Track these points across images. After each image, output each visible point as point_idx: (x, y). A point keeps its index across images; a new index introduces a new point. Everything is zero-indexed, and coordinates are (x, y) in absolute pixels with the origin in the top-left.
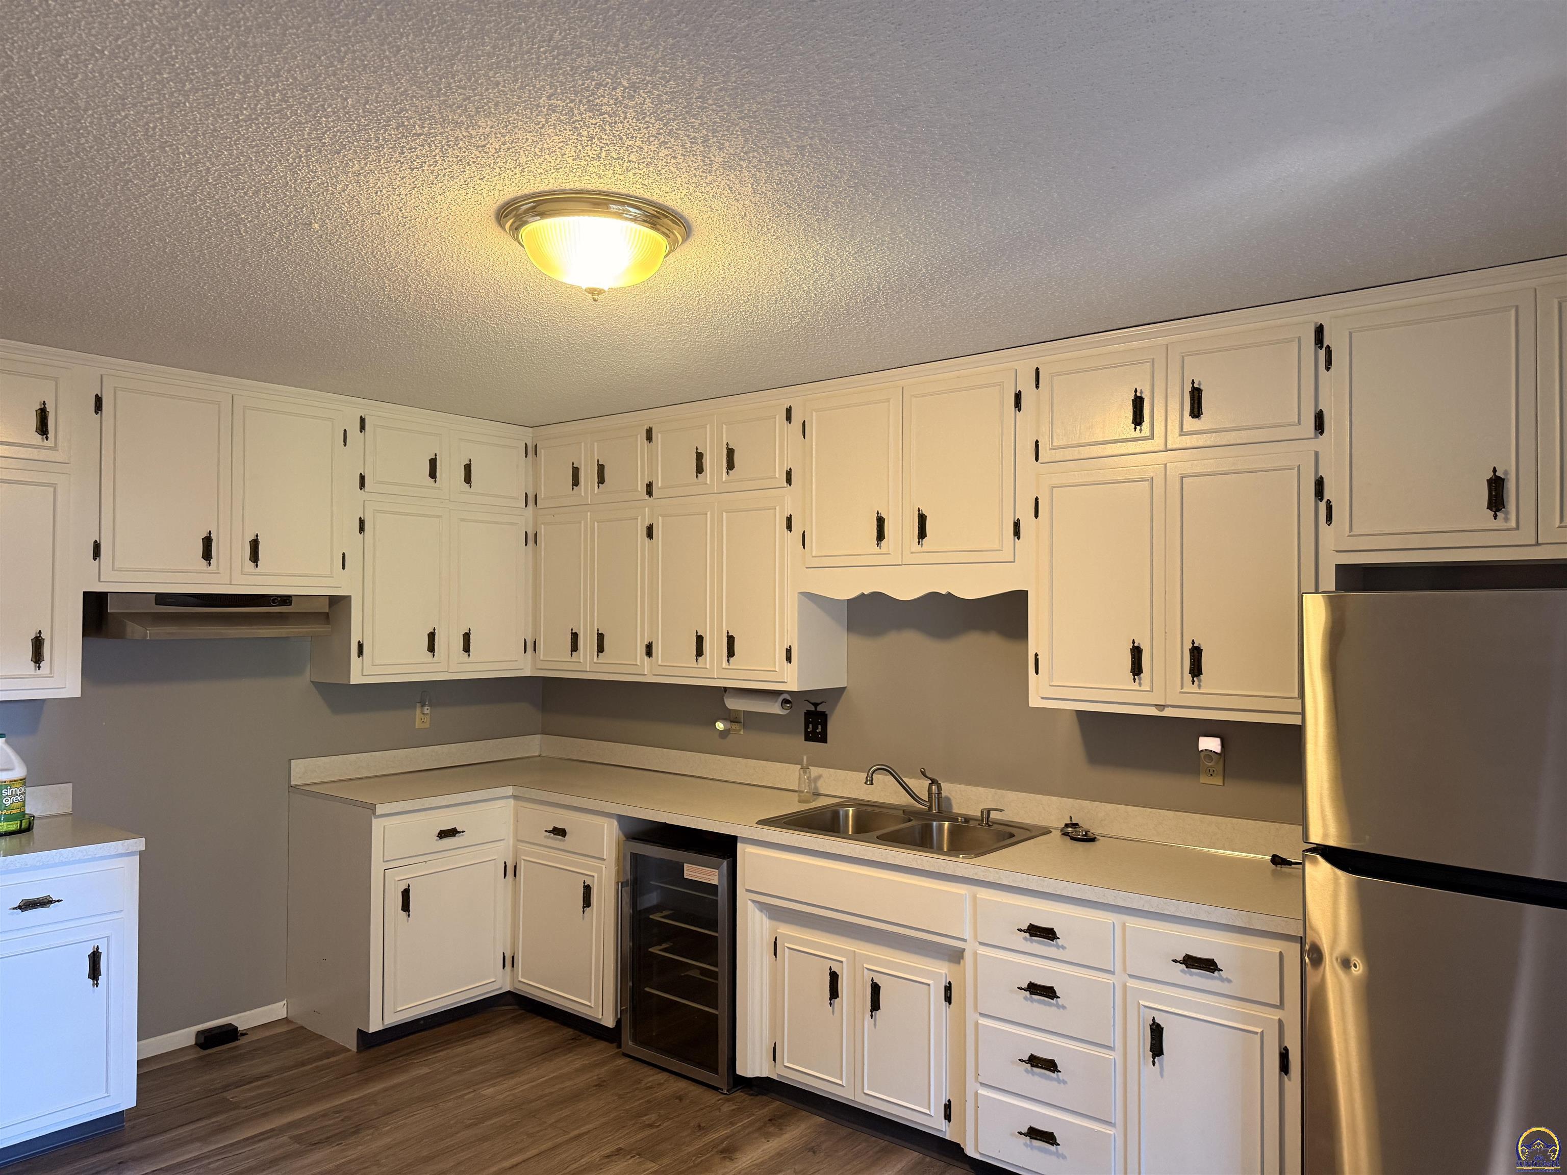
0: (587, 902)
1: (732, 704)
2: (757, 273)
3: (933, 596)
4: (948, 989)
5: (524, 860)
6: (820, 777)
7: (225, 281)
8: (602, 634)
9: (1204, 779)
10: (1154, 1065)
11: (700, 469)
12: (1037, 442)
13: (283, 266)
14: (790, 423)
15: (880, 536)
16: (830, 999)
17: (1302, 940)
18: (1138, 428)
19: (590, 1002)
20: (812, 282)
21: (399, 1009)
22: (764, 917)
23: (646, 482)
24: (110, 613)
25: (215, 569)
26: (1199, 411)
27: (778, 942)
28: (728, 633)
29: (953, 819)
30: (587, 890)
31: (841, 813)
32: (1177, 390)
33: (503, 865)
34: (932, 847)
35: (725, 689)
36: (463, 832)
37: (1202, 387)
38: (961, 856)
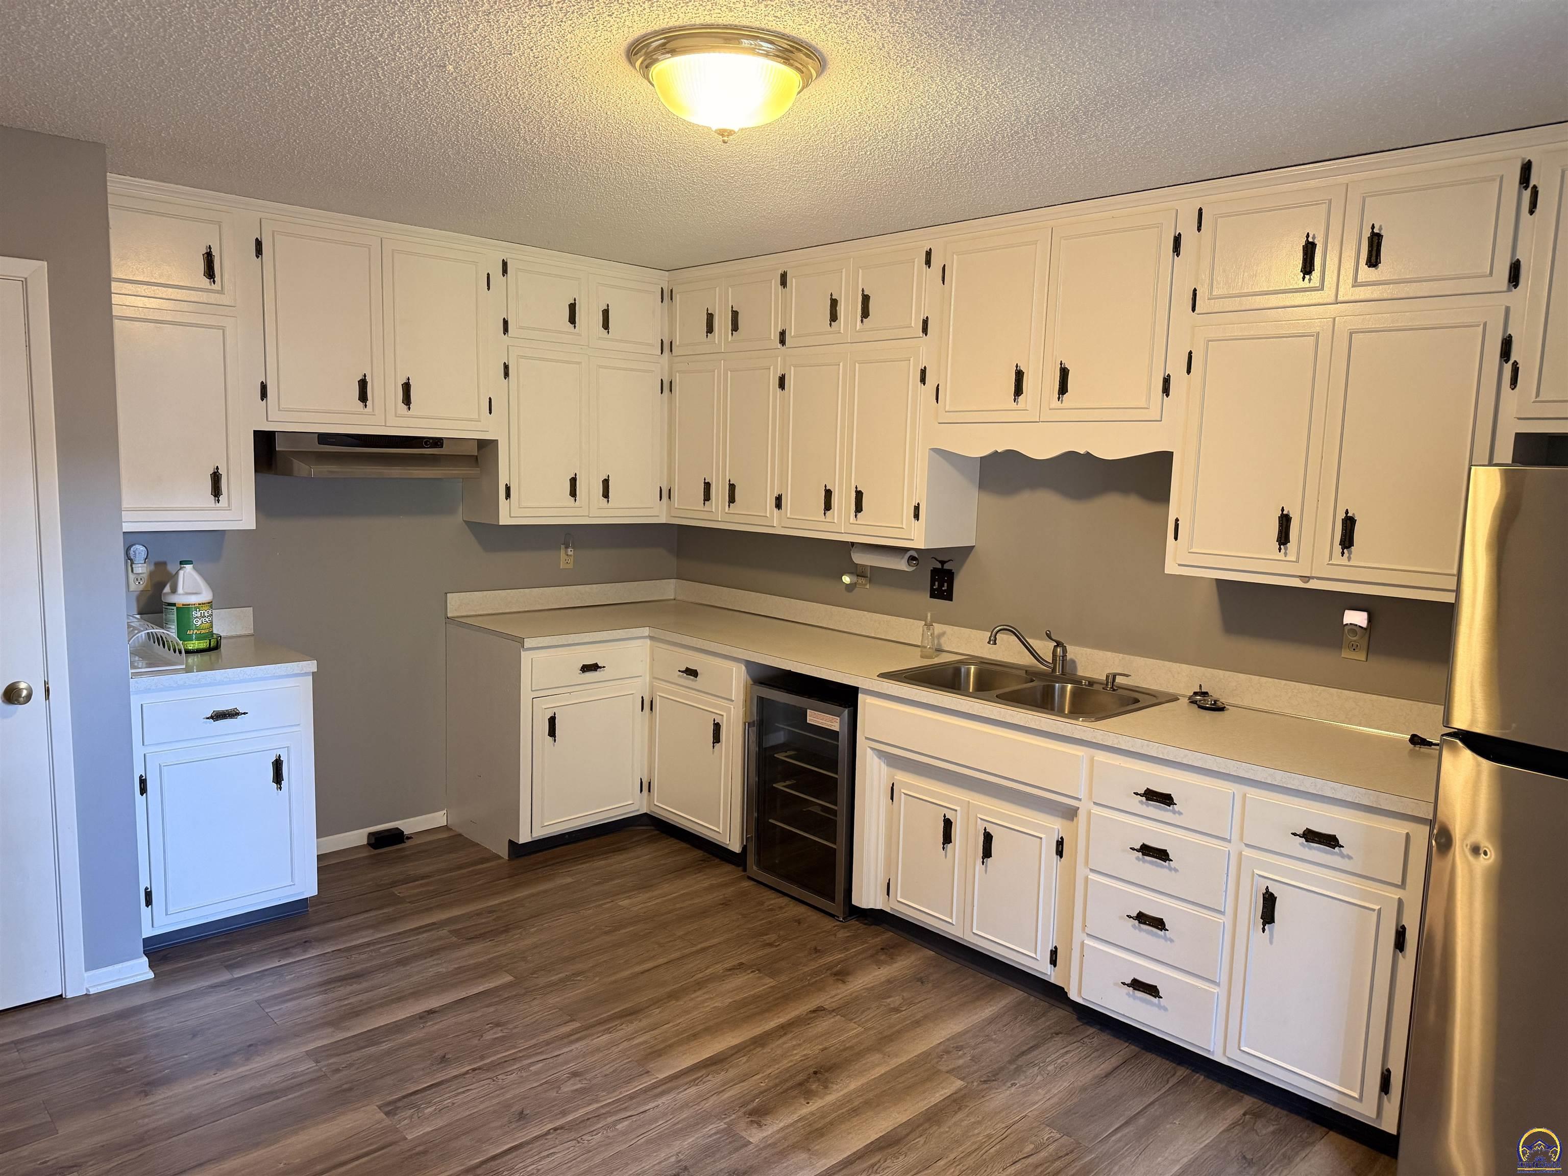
0: (717, 738)
1: (859, 558)
2: (897, 107)
3: (1071, 456)
4: (1060, 843)
5: (659, 696)
6: (944, 633)
7: (367, 125)
8: (733, 484)
9: (1346, 654)
10: (1263, 932)
11: (834, 317)
12: (1195, 290)
13: (421, 109)
14: (929, 267)
15: (1018, 391)
16: (944, 844)
17: (1431, 823)
18: (1307, 277)
19: (719, 828)
20: (955, 116)
21: (545, 824)
22: (882, 764)
23: (780, 330)
24: (278, 451)
25: (371, 411)
26: (1377, 259)
27: (894, 787)
28: (856, 488)
29: (1076, 681)
30: (717, 727)
31: (963, 670)
32: (1355, 237)
33: (641, 699)
34: (1053, 709)
35: (853, 544)
36: (604, 667)
37: (1383, 233)
38: (1081, 719)
